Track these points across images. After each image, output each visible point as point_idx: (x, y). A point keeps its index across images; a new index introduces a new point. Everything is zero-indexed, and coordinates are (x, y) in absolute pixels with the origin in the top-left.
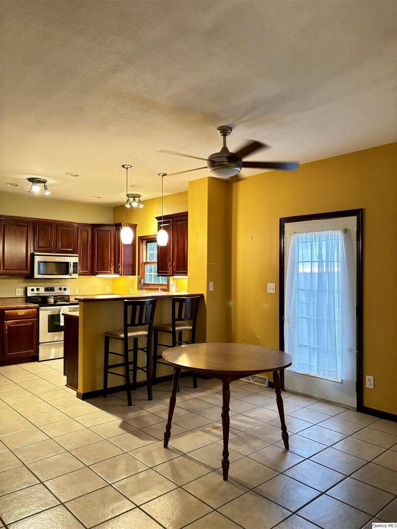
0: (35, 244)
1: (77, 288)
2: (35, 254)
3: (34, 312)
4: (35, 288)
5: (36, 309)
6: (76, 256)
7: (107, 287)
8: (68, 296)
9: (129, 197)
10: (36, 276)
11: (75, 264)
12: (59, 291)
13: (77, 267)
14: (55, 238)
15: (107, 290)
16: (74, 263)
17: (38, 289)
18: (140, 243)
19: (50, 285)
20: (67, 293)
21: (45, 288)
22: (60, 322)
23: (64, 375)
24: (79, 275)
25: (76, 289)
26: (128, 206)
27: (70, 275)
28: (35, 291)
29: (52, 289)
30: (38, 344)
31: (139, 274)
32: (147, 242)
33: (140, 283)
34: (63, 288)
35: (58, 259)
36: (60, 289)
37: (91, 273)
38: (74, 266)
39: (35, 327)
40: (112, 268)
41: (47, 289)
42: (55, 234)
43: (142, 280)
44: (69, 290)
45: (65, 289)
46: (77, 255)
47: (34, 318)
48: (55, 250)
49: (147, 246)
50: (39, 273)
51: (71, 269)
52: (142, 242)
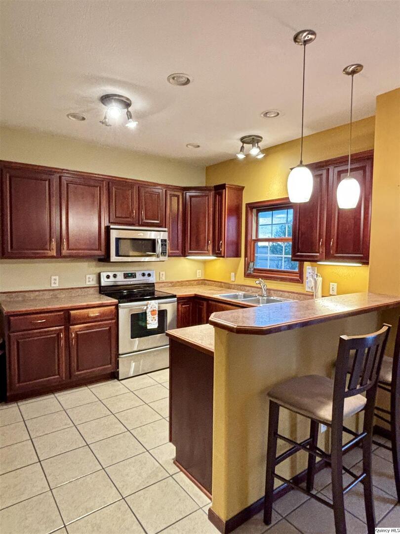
0: (111, 214)
1: (164, 273)
2: (112, 227)
3: (112, 311)
4: (111, 274)
5: (114, 307)
6: (165, 231)
7: (198, 271)
8: (154, 283)
9: (243, 142)
10: (113, 258)
11: (164, 241)
12: (142, 278)
13: (166, 245)
14: (137, 205)
15: (198, 275)
16: (162, 240)
17: (115, 276)
18: (249, 211)
19: (129, 270)
20: (151, 280)
21: (125, 274)
22: (146, 323)
23: (171, 440)
24: (169, 256)
25: (163, 275)
26: (241, 156)
27: (158, 256)
28: (112, 279)
29: (133, 275)
30: (118, 355)
31: (246, 256)
32: (258, 211)
33: (248, 267)
34: (146, 273)
35: (142, 234)
36: (144, 275)
37: (182, 253)
38: (162, 245)
39: (113, 332)
40: (210, 248)
41: (126, 276)
42: (137, 200)
43: (251, 264)
44: (154, 275)
45: (149, 275)
46: (166, 229)
47: (112, 319)
48: (137, 222)
49: (257, 216)
50: (117, 255)
51: (159, 249)
52: (252, 211)
